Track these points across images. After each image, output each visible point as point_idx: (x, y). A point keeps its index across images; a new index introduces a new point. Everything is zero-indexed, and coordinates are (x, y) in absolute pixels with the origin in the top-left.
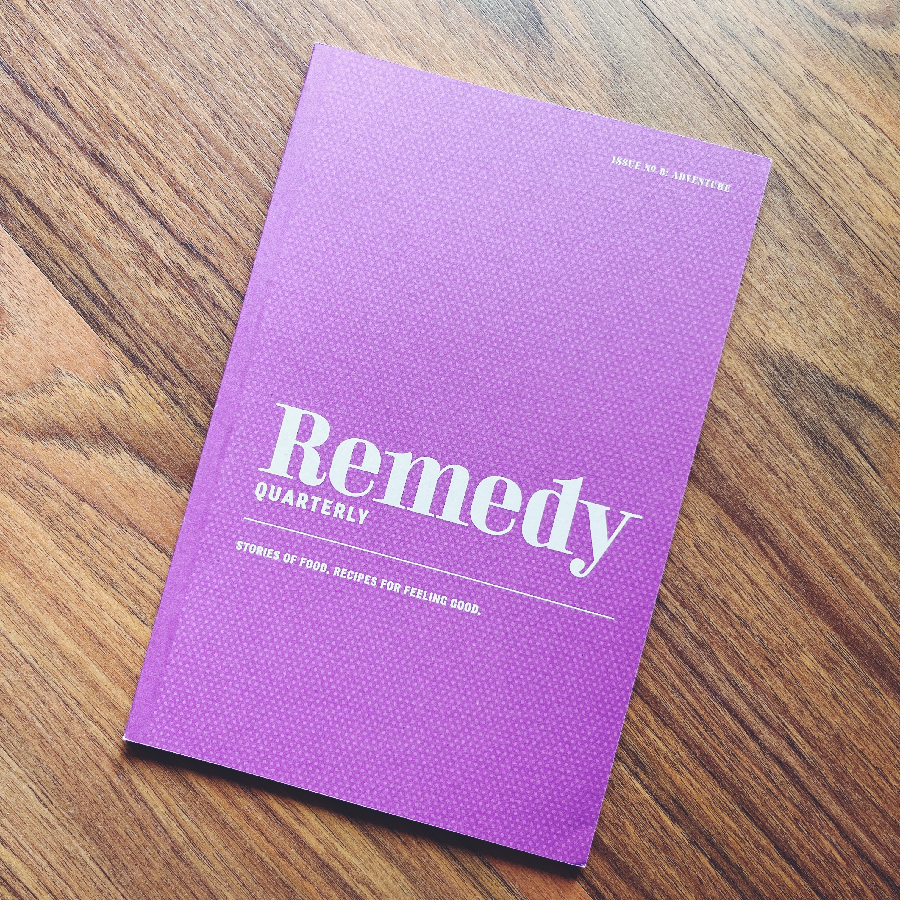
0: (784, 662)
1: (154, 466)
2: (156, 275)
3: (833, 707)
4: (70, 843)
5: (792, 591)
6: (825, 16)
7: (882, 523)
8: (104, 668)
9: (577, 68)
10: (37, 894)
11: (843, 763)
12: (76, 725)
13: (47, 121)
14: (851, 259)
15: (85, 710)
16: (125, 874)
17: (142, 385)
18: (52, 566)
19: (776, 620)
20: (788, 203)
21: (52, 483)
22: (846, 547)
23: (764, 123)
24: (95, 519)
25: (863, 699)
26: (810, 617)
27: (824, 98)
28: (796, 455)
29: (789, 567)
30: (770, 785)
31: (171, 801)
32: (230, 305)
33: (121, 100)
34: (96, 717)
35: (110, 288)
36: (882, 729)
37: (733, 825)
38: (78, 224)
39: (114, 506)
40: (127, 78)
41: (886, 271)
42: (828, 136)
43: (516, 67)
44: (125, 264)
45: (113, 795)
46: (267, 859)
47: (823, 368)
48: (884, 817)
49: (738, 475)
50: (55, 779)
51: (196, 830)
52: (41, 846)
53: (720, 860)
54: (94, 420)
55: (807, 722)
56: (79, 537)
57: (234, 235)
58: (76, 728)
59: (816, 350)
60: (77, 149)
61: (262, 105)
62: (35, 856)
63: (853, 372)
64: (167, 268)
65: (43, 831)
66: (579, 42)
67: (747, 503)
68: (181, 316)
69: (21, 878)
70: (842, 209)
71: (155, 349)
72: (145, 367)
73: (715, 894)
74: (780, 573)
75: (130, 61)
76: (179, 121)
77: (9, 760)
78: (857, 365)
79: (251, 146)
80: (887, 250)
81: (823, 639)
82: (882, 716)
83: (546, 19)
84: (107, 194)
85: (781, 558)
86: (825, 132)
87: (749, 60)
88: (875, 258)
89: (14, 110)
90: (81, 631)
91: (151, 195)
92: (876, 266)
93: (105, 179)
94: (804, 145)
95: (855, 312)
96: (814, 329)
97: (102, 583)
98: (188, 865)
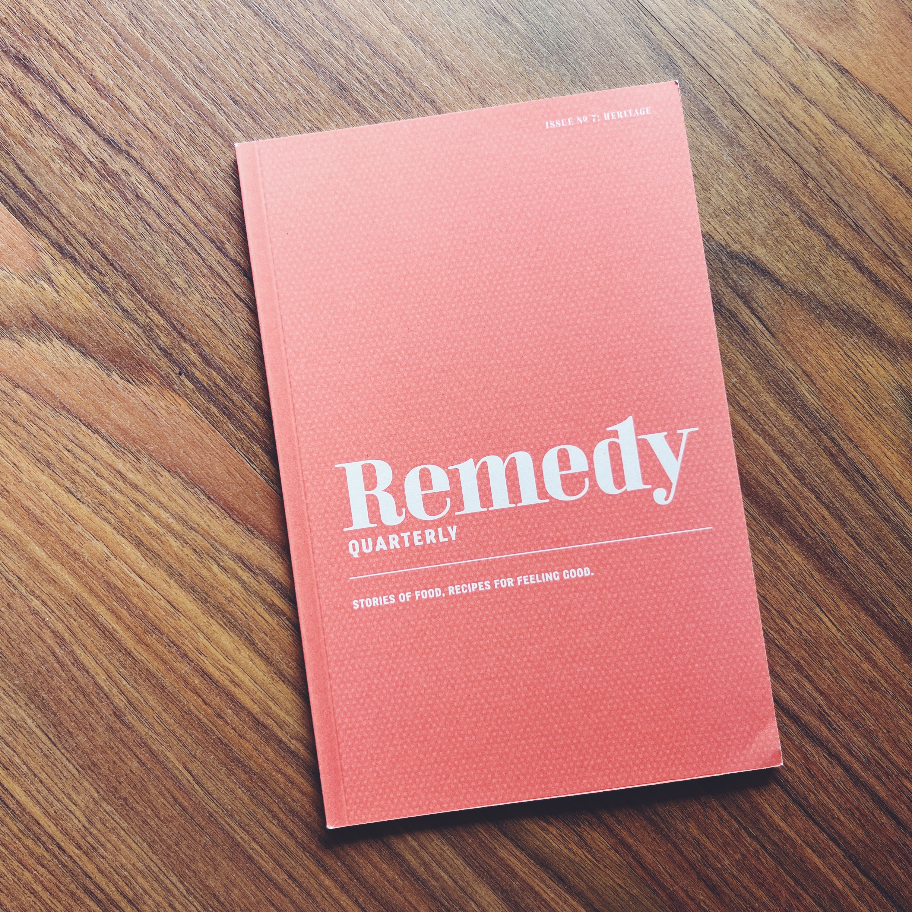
1: (85, 352)
2: (81, 170)
4: (16, 712)
7: (777, 382)
8: (43, 545)
12: (18, 600)
14: (740, 133)
15: (27, 586)
16: (70, 740)
17: (70, 275)
22: (744, 404)
23: (654, 6)
24: (30, 404)
25: (764, 548)
31: (112, 669)
32: (153, 196)
34: (38, 592)
35: (37, 184)
36: (783, 574)
38: (4, 124)
39: (48, 391)
41: (773, 143)
42: (716, 18)
44: (50, 160)
45: (56, 665)
46: (205, 720)
47: (717, 237)
48: (787, 658)
51: (136, 695)
54: (26, 309)
56: (15, 421)
57: (154, 129)
58: (18, 603)
59: (710, 220)
63: (745, 239)
64: (91, 163)
68: (106, 208)
70: (730, 86)
71: (82, 240)
72: (73, 258)
76: (98, 22)
78: (748, 233)
79: (167, 44)
80: (774, 124)
82: (782, 562)
84: (31, 95)
86: (712, 14)
88: (763, 132)
90: (21, 511)
91: (73, 94)
92: (764, 139)
93: (28, 80)
94: (692, 26)
95: (745, 183)
96: (707, 200)
97: (39, 465)
98: (130, 728)
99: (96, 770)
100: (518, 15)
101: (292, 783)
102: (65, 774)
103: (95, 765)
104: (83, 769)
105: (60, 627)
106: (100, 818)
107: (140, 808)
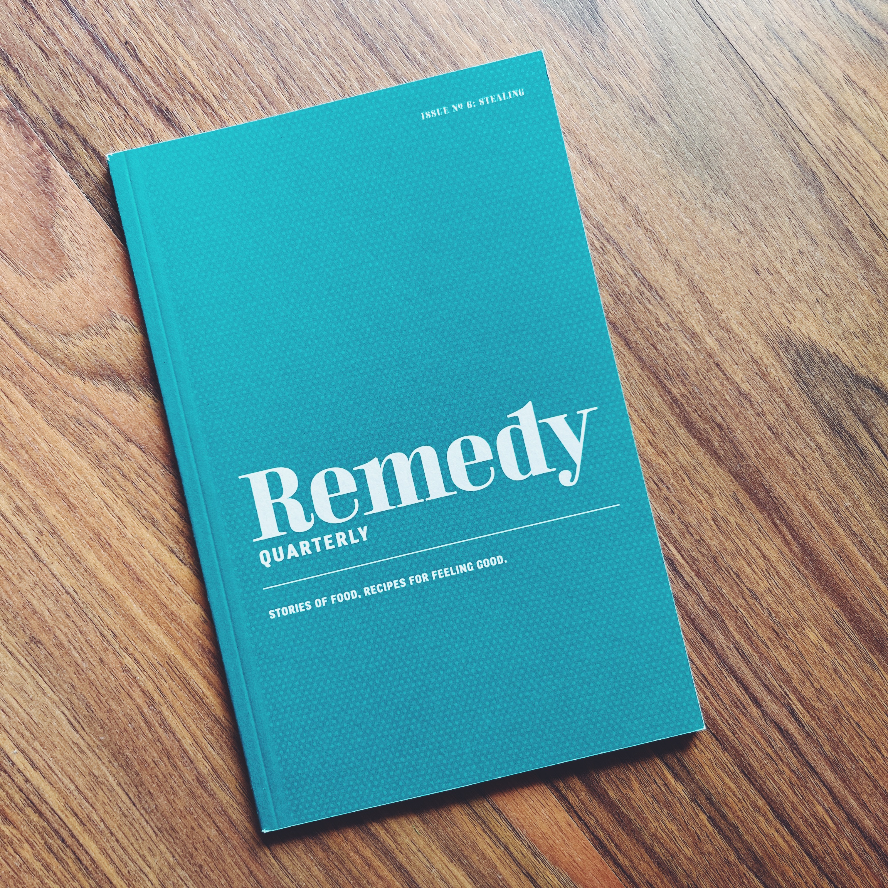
0: (790, 634)
3: (833, 680)
4: (99, 768)
5: (802, 568)
6: (867, 26)
8: (141, 603)
9: (628, 57)
10: (63, 817)
11: (839, 733)
12: (111, 656)
13: (116, 73)
14: (877, 257)
15: (121, 642)
16: (150, 801)
18: (96, 502)
19: (785, 594)
20: (821, 199)
21: (100, 422)
22: (855, 529)
23: (803, 122)
24: (140, 459)
25: (862, 674)
26: (817, 594)
27: (861, 102)
28: (813, 440)
29: (800, 545)
30: (769, 750)
31: (199, 734)
33: (189, 58)
34: (131, 649)
36: (878, 703)
37: (732, 785)
39: (160, 449)
40: (196, 37)
42: (863, 139)
43: (571, 52)
45: (143, 724)
47: (844, 358)
48: (875, 786)
49: (757, 455)
50: (88, 706)
51: (221, 762)
52: (70, 770)
53: (717, 818)
54: (145, 364)
55: (808, 692)
56: (124, 476)
58: (110, 659)
59: (839, 341)
60: (143, 103)
61: (325, 72)
62: (64, 779)
63: (872, 364)
65: (73, 755)
66: (632, 33)
67: (765, 482)
69: (48, 800)
70: (871, 209)
73: (711, 850)
74: (791, 550)
75: (201, 22)
76: (244, 82)
77: (44, 685)
78: (876, 358)
81: (828, 615)
82: (879, 690)
83: (602, 9)
85: (793, 536)
86: (860, 135)
87: (793, 61)
89: (85, 61)
90: (122, 566)
93: (170, 133)
94: (839, 146)
95: (878, 308)
96: (838, 321)
97: (144, 522)
98: (212, 795)
99: (173, 834)
100: (666, 117)
101: (369, 865)
102: (142, 836)
103: (173, 829)
104: (161, 832)
105: (150, 687)
106: (173, 883)
107: (213, 876)
